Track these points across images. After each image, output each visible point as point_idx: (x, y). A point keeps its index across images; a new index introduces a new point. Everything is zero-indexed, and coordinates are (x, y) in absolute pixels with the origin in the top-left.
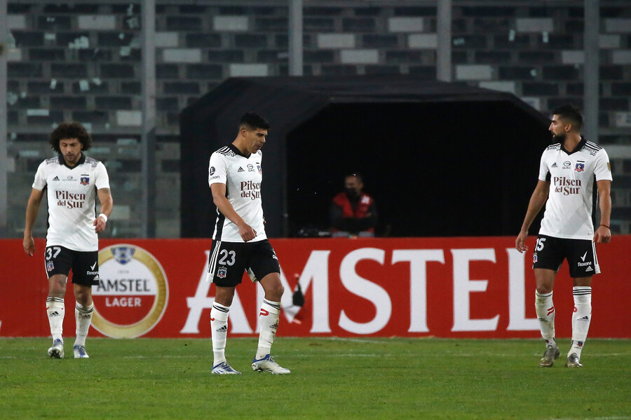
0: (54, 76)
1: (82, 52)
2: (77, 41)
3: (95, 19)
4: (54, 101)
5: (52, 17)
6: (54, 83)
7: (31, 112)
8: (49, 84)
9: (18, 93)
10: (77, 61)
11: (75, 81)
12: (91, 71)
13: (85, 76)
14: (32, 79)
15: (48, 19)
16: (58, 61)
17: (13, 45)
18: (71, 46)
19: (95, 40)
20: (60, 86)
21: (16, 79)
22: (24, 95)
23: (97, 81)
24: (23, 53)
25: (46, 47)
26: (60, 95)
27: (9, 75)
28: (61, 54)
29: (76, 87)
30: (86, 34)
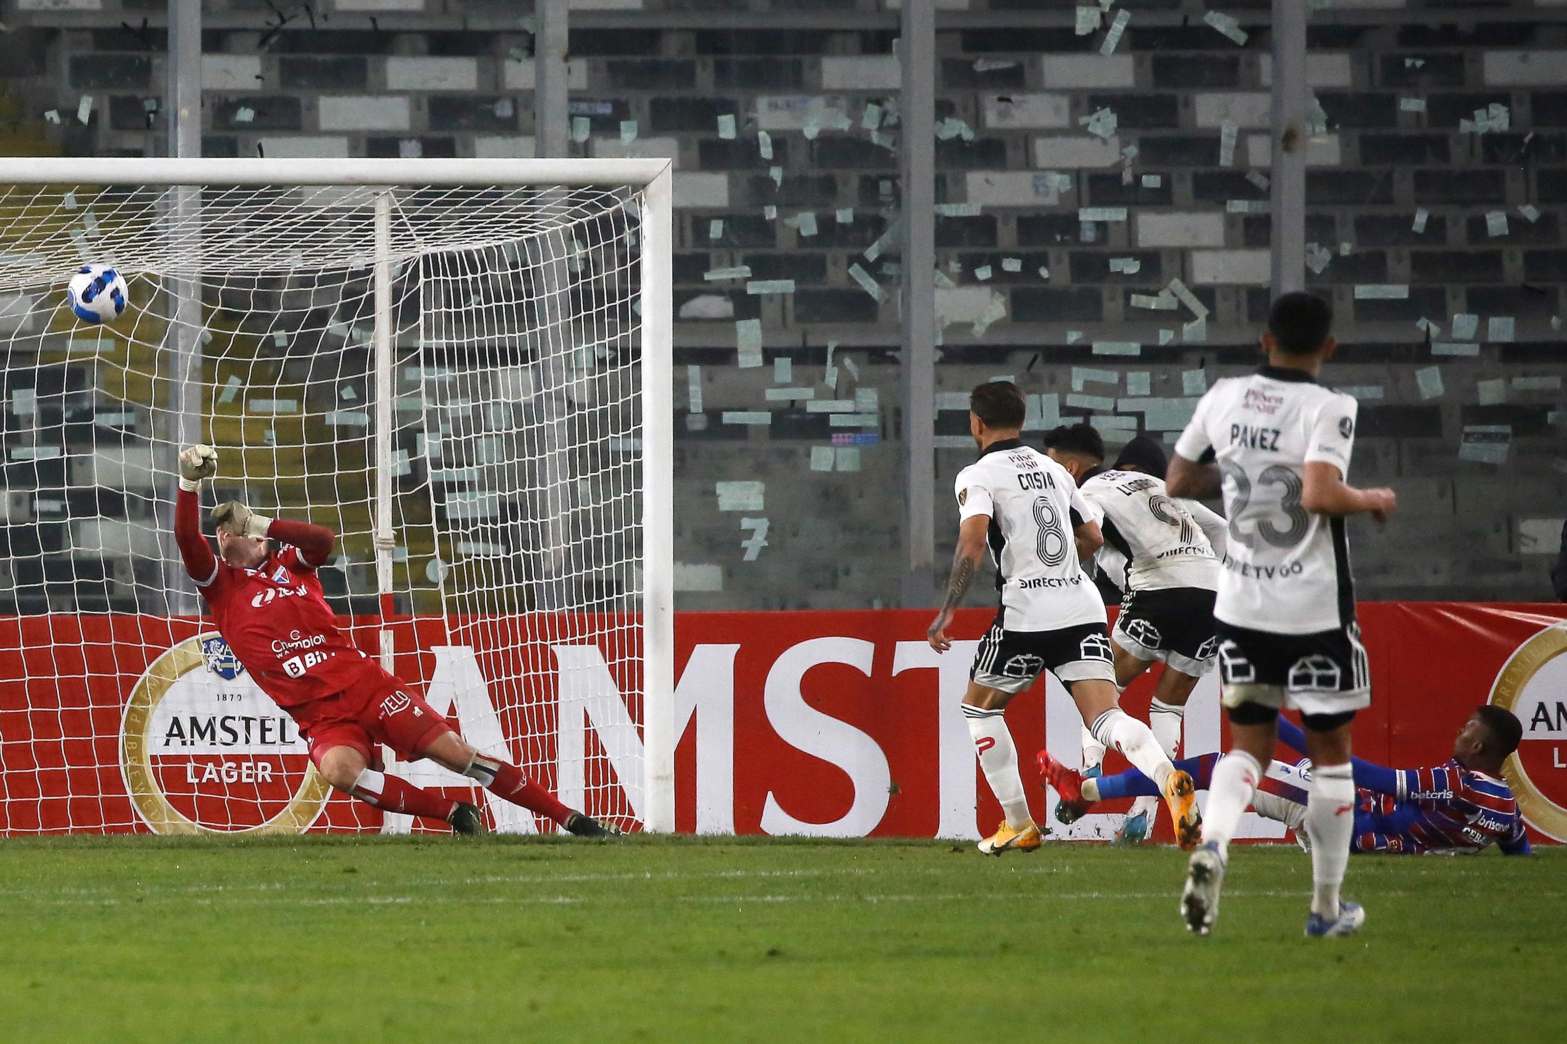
0: (1420, 203)
1: (1492, 140)
2: (1479, 114)
3: (1524, 59)
4: (1419, 262)
5: (1415, 57)
6: (1421, 219)
7: (1363, 291)
8: (1410, 219)
9: (1332, 243)
10: (1479, 164)
11: (1475, 211)
12: (1513, 186)
13: (1498, 203)
14: (1366, 210)
15: (1408, 63)
16: (1431, 165)
17: (1322, 128)
18: (1465, 126)
19: (1524, 111)
20: (1435, 225)
21: (1327, 211)
22: (1346, 249)
23: (1530, 213)
24: (1345, 145)
25: (1405, 130)
26: (1436, 249)
27: (1309, 202)
28: (1440, 146)
29: (1478, 226)
30: (1502, 96)
